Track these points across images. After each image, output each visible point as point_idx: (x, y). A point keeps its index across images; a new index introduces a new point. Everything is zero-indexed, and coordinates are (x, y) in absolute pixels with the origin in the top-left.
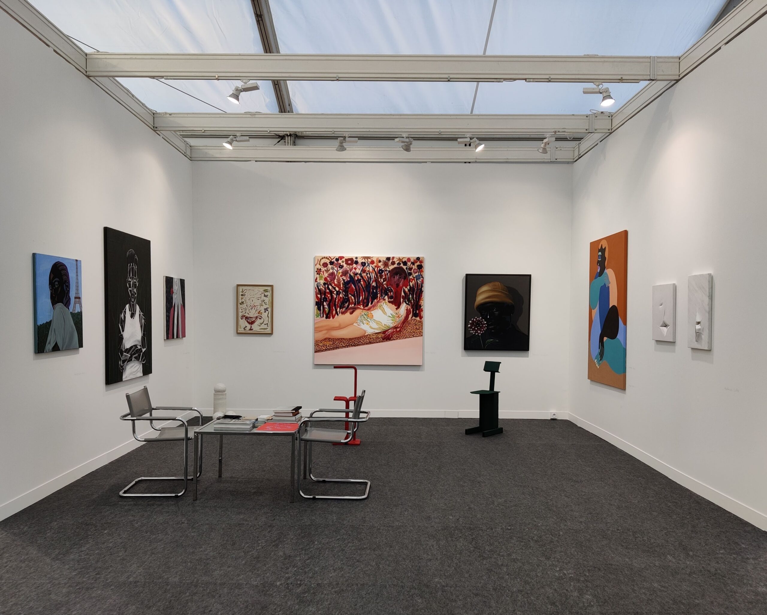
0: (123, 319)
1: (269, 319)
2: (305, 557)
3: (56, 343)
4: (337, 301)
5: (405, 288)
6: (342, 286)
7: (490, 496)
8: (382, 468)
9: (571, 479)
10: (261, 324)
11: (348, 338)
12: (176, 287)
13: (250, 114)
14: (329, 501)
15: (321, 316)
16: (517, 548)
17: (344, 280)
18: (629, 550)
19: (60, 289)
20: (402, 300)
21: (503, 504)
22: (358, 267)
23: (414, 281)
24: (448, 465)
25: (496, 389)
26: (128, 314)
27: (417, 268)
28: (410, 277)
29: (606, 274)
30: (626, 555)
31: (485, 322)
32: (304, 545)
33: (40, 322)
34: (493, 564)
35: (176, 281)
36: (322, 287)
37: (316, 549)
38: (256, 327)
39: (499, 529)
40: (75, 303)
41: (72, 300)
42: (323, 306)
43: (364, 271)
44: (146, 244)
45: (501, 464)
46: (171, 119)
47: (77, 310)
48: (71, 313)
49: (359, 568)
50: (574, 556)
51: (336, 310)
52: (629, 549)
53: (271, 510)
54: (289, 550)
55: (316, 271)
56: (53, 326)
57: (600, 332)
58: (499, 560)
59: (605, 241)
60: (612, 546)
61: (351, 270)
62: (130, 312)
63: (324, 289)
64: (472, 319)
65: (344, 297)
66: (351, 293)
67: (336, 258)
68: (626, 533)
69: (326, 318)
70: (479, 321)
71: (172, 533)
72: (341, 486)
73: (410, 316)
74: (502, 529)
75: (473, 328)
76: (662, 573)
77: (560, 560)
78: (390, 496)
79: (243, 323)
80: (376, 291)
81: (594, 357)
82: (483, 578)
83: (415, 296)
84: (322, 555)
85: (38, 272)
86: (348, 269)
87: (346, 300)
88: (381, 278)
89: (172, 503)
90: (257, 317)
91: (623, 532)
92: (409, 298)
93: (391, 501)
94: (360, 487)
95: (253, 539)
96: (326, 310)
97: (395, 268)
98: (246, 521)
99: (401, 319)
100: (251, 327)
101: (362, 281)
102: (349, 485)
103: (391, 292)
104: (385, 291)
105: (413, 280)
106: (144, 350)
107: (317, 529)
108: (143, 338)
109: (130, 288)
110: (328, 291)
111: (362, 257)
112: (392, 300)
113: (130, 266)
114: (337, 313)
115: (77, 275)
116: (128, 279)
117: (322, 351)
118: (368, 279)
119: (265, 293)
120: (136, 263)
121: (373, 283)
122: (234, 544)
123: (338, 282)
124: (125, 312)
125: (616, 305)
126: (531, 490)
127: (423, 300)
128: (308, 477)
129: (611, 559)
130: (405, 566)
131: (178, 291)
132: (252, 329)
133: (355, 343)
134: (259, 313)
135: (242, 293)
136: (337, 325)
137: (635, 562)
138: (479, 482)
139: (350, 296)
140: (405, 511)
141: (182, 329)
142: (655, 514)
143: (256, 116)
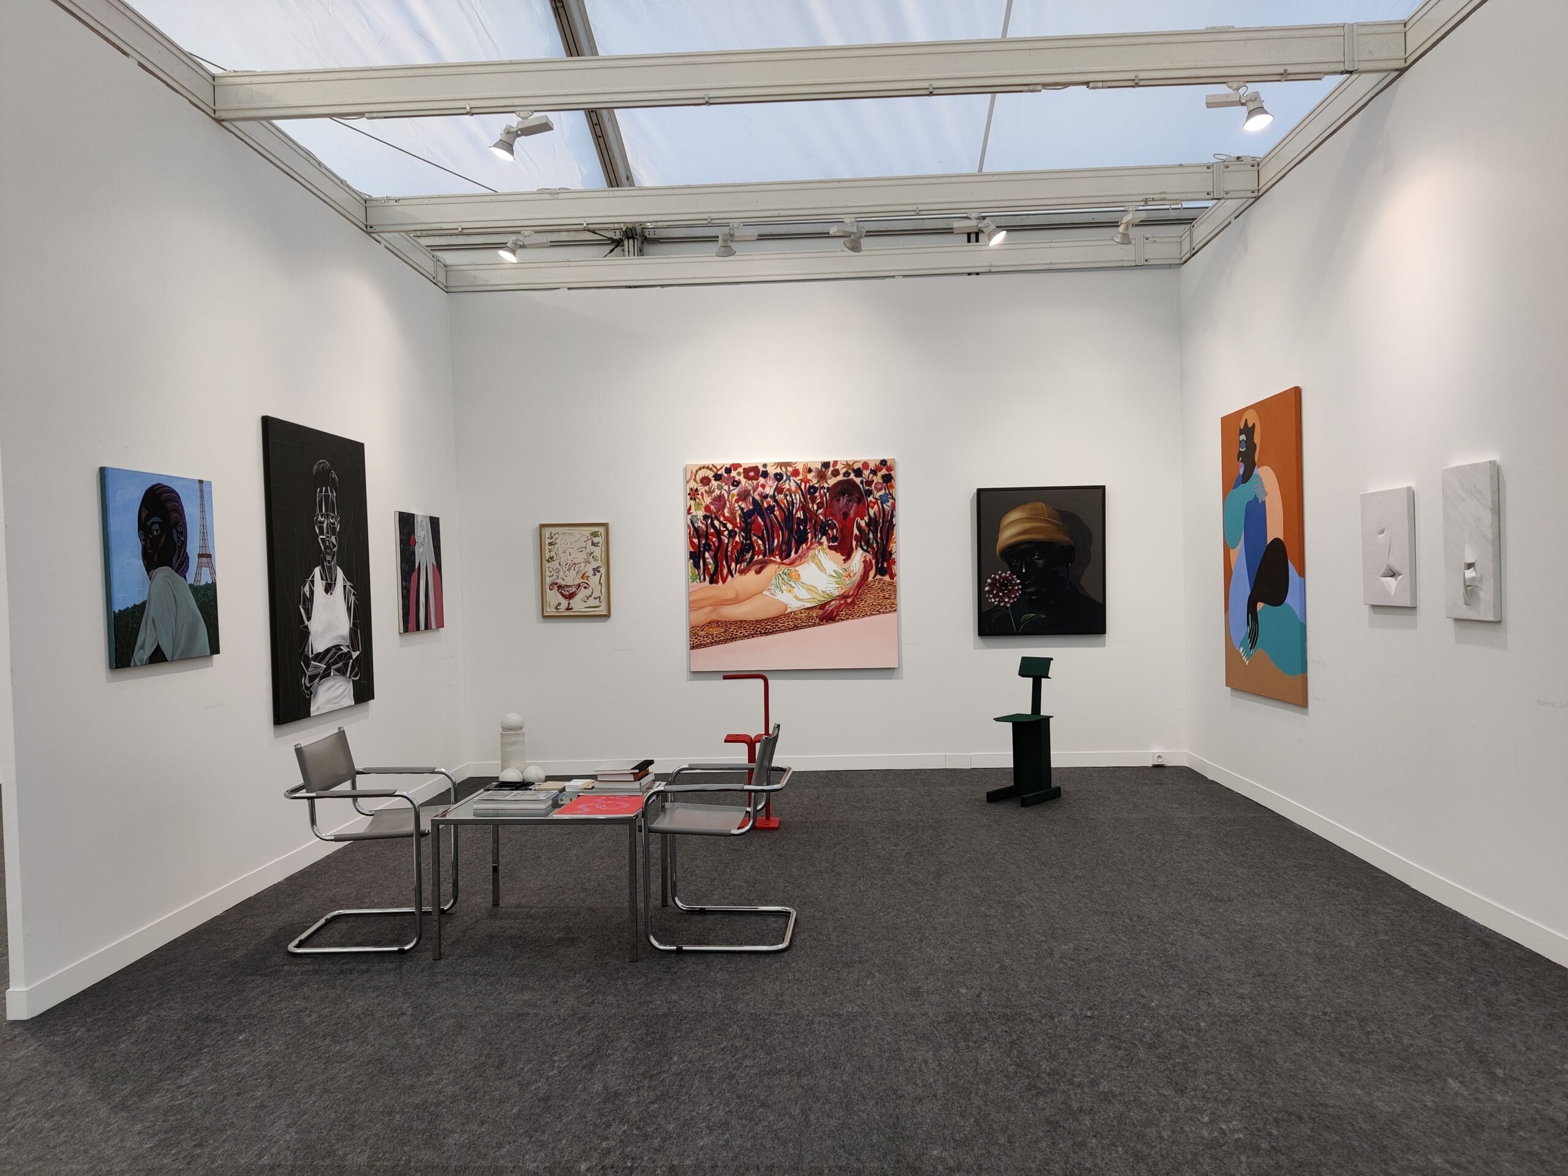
0: (308, 596)
1: (603, 588)
2: (648, 1095)
3: (158, 646)
4: (730, 549)
5: (859, 520)
6: (738, 521)
7: (1043, 938)
8: (821, 879)
9: (1207, 896)
10: (588, 598)
11: (754, 620)
12: (422, 533)
13: (549, 193)
14: (710, 957)
15: (700, 579)
16: (1110, 1065)
17: (742, 509)
18: (1360, 1066)
19: (163, 538)
20: (854, 543)
21: (1073, 956)
22: (768, 482)
23: (876, 506)
24: (954, 870)
25: (1044, 712)
26: (319, 585)
27: (881, 481)
28: (869, 499)
29: (1258, 476)
30: (1353, 1080)
31: (1018, 581)
32: (649, 1066)
33: (119, 606)
34: (1060, 1107)
35: (422, 522)
36: (701, 522)
37: (673, 1074)
38: (578, 604)
39: (1067, 1018)
40: (200, 566)
41: (193, 561)
42: (704, 560)
43: (779, 490)
44: (357, 449)
45: (1062, 866)
46: (400, 209)
47: (205, 579)
48: (190, 585)
49: (765, 1123)
50: (1238, 1084)
51: (729, 567)
52: (1358, 1064)
53: (589, 981)
54: (617, 1079)
55: (689, 494)
56: (150, 612)
57: (1248, 592)
58: (1072, 1096)
59: (1253, 411)
60: (1318, 1055)
61: (755, 490)
62: (324, 582)
63: (704, 526)
64: (993, 576)
65: (743, 542)
66: (756, 534)
67: (726, 468)
68: (1345, 1021)
69: (711, 582)
70: (1006, 578)
71: (375, 1039)
72: (736, 921)
73: (872, 573)
74: (1072, 1016)
75: (995, 592)
76: (1445, 1127)
77: (1208, 1094)
78: (836, 943)
79: (554, 597)
80: (805, 527)
81: (1236, 644)
82: (1040, 1146)
83: (879, 535)
84: (684, 1090)
85: (112, 506)
86: (750, 488)
87: (747, 547)
88: (813, 502)
89: (390, 966)
90: (579, 585)
91: (1337, 1019)
92: (869, 539)
93: (838, 953)
94: (776, 922)
95: (542, 1052)
96: (710, 567)
97: (840, 482)
98: (535, 1006)
99: (854, 579)
100: (569, 604)
101: (776, 509)
102: (753, 918)
103: (832, 530)
104: (821, 527)
105: (874, 503)
106: (355, 655)
107: (679, 1024)
108: (353, 632)
109: (323, 535)
110: (712, 531)
111: (775, 464)
112: (836, 544)
113: (321, 491)
114: (730, 572)
115: (203, 512)
116: (317, 518)
117: (705, 646)
118: (788, 504)
119: (594, 539)
120: (334, 487)
121: (798, 513)
122: (502, 1064)
123: (732, 514)
124: (312, 582)
125: (1282, 538)
126: (1127, 920)
127: (895, 542)
128: (670, 902)
129: (1321, 1090)
130: (865, 1116)
131: (426, 538)
132: (571, 609)
133: (766, 629)
134: (582, 577)
135: (550, 541)
136: (731, 594)
137: (1379, 1099)
138: (1019, 907)
139: (754, 538)
140: (867, 977)
141: (436, 612)
142: (1398, 972)
143: (561, 196)
